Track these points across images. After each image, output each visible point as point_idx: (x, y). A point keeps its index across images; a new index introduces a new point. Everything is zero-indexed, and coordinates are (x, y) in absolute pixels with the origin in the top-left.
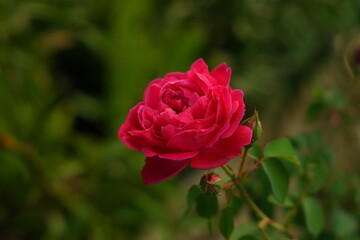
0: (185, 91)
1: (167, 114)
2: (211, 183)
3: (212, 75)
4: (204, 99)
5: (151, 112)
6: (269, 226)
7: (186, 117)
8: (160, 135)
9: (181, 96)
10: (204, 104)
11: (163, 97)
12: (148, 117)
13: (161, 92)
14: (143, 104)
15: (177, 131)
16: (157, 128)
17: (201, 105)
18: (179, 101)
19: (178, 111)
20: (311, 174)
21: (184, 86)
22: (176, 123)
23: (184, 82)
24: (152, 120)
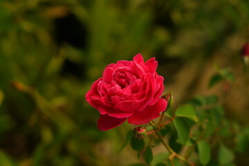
0: (128, 74)
1: (115, 89)
2: (140, 133)
3: (145, 64)
4: (139, 81)
5: (106, 86)
6: (175, 157)
7: (127, 91)
8: (111, 101)
9: (125, 77)
10: (139, 84)
11: (114, 76)
12: (104, 89)
13: (113, 74)
14: (102, 80)
15: (121, 100)
16: (109, 96)
17: (136, 84)
18: (124, 80)
19: (123, 86)
20: (204, 126)
21: (128, 71)
22: (120, 95)
23: (128, 68)
24: (106, 91)
